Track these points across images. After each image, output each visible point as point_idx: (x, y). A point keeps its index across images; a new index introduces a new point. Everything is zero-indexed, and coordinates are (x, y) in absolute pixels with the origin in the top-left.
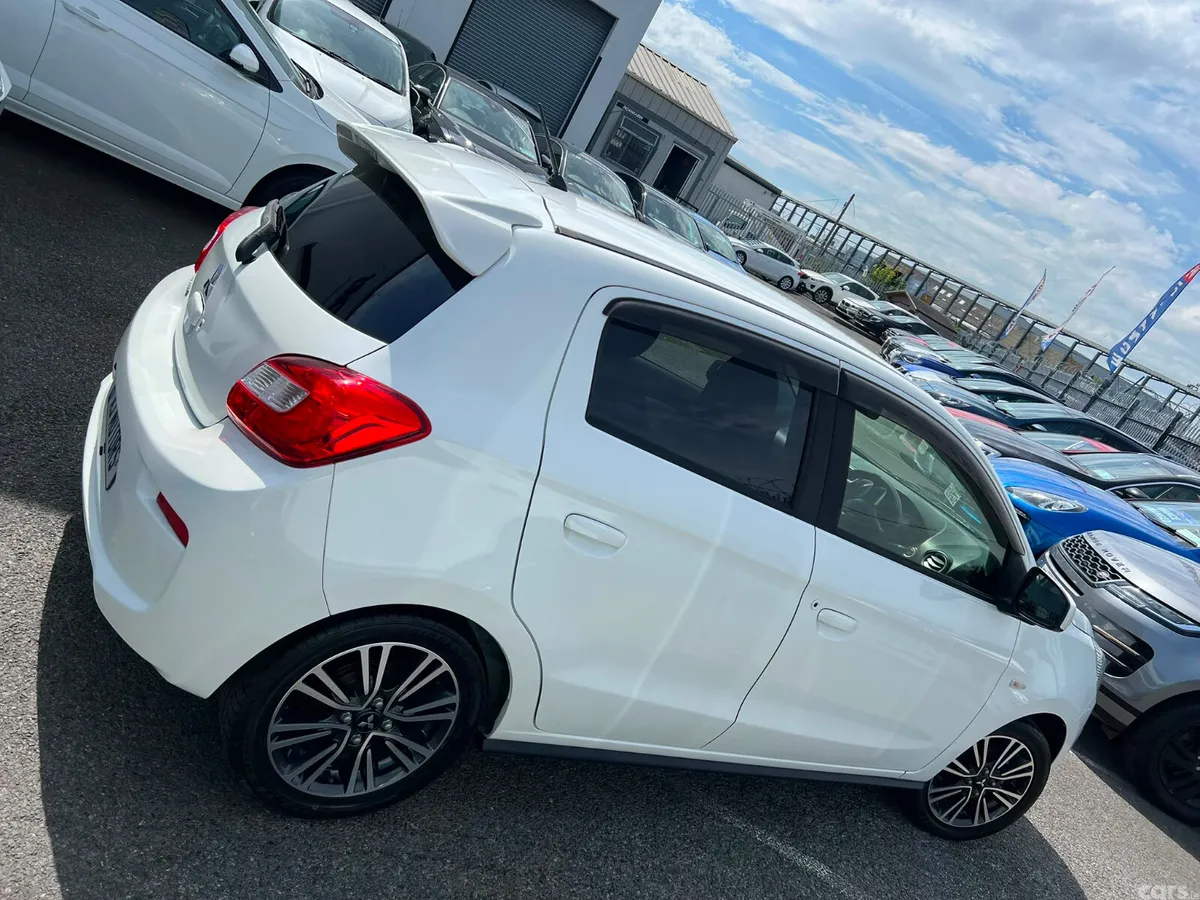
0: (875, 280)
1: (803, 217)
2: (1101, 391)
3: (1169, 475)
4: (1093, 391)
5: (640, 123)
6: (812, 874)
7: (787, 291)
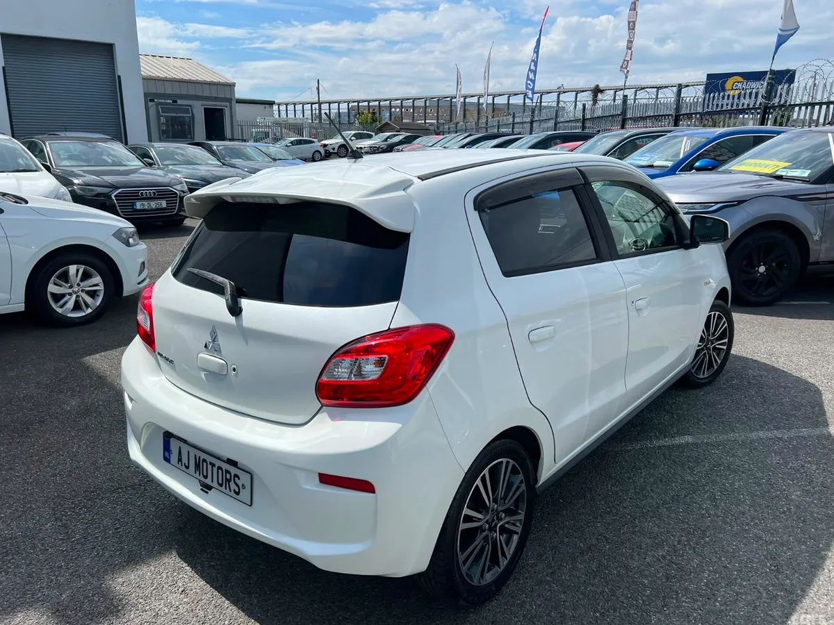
0: (363, 125)
1: (295, 111)
2: (533, 116)
3: (621, 138)
4: (529, 120)
5: (172, 105)
6: (688, 444)
7: (320, 160)
